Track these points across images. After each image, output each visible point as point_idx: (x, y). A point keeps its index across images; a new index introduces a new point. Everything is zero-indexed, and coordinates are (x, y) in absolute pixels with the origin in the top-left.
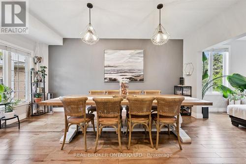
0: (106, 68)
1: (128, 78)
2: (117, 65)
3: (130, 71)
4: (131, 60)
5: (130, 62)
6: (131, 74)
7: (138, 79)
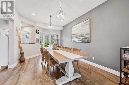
0: (72, 36)
1: (80, 40)
2: (76, 33)
3: (82, 36)
4: (82, 29)
5: (82, 30)
6: (82, 37)
7: (86, 40)
